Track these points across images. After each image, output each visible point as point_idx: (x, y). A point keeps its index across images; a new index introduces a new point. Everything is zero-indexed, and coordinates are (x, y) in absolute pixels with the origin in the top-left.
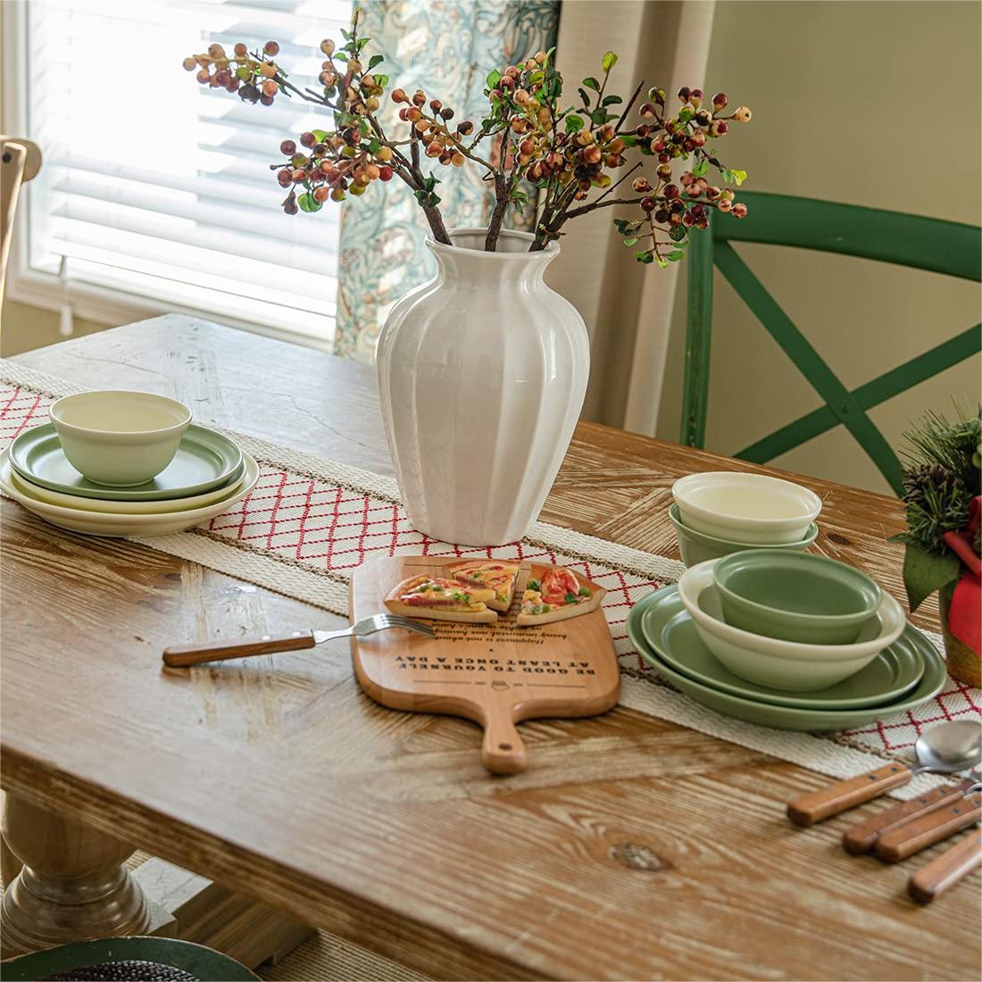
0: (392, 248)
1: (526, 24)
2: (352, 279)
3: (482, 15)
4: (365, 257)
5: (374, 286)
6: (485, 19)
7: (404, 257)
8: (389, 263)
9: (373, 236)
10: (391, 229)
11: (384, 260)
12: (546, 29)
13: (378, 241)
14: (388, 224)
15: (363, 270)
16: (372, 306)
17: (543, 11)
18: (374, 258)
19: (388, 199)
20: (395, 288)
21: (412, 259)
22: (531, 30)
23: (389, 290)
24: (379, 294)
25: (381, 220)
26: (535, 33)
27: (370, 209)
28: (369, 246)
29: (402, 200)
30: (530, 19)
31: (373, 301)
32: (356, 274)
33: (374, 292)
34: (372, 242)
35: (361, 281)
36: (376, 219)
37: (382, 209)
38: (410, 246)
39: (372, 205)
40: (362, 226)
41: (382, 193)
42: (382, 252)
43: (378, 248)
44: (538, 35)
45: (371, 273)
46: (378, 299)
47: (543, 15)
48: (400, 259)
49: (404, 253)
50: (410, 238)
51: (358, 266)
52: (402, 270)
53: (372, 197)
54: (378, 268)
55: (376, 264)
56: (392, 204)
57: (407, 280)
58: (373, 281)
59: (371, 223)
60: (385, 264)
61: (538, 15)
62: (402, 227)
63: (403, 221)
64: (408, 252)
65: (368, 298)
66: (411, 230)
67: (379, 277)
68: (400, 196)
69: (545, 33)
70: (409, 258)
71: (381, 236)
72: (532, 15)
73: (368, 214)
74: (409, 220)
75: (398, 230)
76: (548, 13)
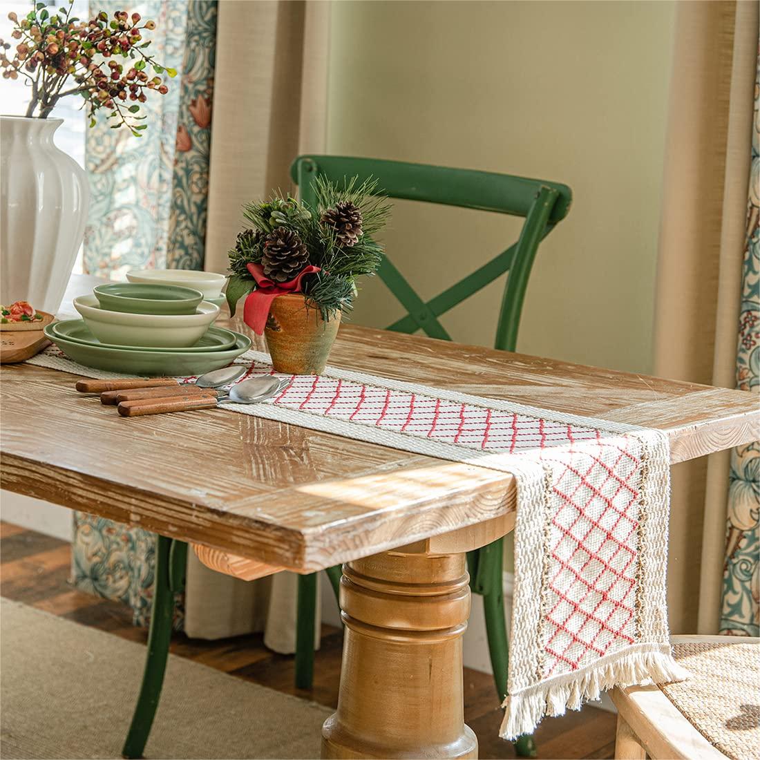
0: (121, 224)
1: (193, 45)
2: (91, 250)
3: (169, 42)
4: (100, 231)
5: (108, 254)
6: (172, 44)
7: (130, 232)
8: (119, 236)
9: (105, 215)
10: (119, 209)
11: (115, 234)
12: (207, 47)
13: (109, 219)
14: (117, 205)
15: (98, 242)
16: (106, 270)
17: (205, 35)
18: (107, 232)
19: (116, 186)
20: (123, 256)
21: (137, 233)
22: (197, 49)
23: (118, 259)
24: (111, 261)
25: (112, 202)
26: (199, 50)
27: (102, 194)
28: (102, 223)
29: (128, 187)
30: (196, 41)
31: (106, 266)
32: (93, 246)
33: (107, 259)
34: (104, 220)
35: (97, 250)
36: (107, 201)
37: (111, 193)
38: (134, 223)
39: (103, 191)
40: (97, 207)
41: (111, 181)
42: (113, 227)
43: (109, 224)
44: (201, 52)
45: (104, 244)
46: (111, 264)
47: (205, 38)
48: (127, 233)
49: (131, 228)
50: (135, 217)
51: (94, 239)
52: (130, 242)
53: (103, 185)
54: (110, 240)
55: (108, 238)
56: (119, 190)
57: (134, 250)
58: (106, 250)
59: (103, 205)
60: (115, 237)
61: (201, 37)
62: (129, 208)
63: (129, 204)
64: (134, 228)
65: (102, 264)
66: (136, 211)
67: (111, 247)
68: (126, 184)
69: (207, 50)
70: (134, 233)
71: (112, 215)
72: (196, 38)
73: (100, 198)
74: (134, 203)
75: (125, 211)
76: (208, 37)
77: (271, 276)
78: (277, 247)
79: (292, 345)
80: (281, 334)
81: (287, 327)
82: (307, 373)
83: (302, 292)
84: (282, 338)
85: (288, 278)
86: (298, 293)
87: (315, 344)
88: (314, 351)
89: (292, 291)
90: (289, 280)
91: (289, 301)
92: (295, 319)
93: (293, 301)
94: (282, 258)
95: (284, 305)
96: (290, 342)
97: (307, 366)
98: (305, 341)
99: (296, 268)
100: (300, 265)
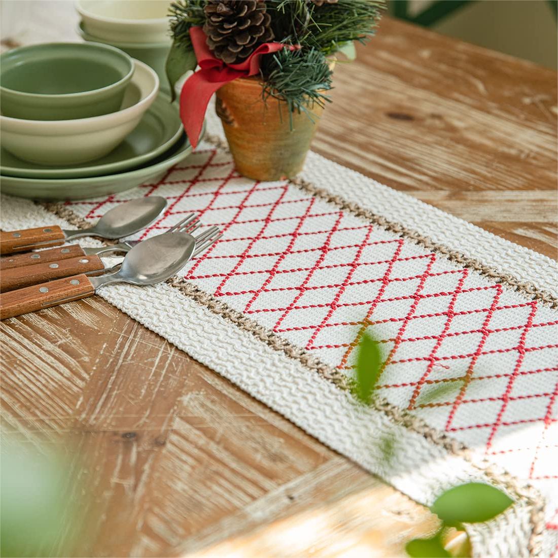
77: (216, 53)
78: (218, 15)
79: (251, 145)
80: (236, 130)
81: (242, 121)
82: (275, 178)
83: (257, 76)
84: (238, 135)
85: (237, 58)
86: (252, 78)
87: (282, 143)
88: (283, 152)
89: (245, 74)
90: (240, 61)
91: (243, 87)
92: (252, 112)
93: (248, 87)
94: (225, 32)
95: (238, 93)
96: (248, 142)
97: (273, 171)
98: (267, 140)
99: (246, 45)
100: (252, 39)
